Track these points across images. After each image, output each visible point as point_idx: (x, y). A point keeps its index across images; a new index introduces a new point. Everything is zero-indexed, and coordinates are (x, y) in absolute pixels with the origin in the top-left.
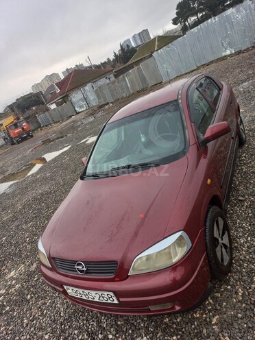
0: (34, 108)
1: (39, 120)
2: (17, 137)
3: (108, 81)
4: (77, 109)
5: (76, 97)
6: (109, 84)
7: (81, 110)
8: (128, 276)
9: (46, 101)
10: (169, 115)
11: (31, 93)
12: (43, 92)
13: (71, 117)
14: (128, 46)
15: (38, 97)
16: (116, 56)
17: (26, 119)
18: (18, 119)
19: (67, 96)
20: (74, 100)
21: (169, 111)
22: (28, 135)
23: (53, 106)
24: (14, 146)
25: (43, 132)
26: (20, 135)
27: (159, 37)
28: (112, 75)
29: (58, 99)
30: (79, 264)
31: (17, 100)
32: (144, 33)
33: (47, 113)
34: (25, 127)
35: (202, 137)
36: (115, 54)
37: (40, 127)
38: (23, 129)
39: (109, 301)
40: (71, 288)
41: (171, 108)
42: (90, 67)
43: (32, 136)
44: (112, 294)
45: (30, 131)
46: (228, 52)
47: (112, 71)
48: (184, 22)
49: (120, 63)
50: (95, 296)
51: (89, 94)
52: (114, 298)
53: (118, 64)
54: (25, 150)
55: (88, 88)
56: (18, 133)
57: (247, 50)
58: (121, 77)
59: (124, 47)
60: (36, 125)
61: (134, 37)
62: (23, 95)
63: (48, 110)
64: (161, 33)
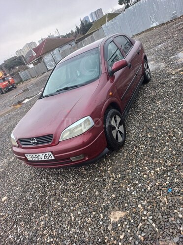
0: (17, 68)
1: (21, 76)
2: (4, 88)
3: (70, 47)
4: (48, 67)
5: (47, 58)
6: (71, 48)
7: (51, 68)
8: (59, 142)
9: (26, 62)
10: (92, 56)
11: (15, 57)
12: (24, 56)
13: (44, 73)
14: (86, 21)
15: (20, 60)
16: (77, 28)
17: (12, 75)
18: (5, 75)
19: (41, 58)
20: (46, 61)
21: (92, 54)
22: (13, 87)
23: (31, 66)
24: (3, 95)
25: (24, 84)
26: (7, 86)
27: (109, 14)
28: (74, 43)
29: (35, 60)
30: (33, 140)
31: (5, 61)
32: (99, 12)
33: (26, 70)
34: (10, 81)
35: (110, 69)
36: (77, 27)
37: (21, 81)
38: (9, 82)
39: (50, 159)
40: (29, 155)
41: (94, 52)
42: (59, 37)
43: (16, 88)
44: (50, 153)
45: (14, 84)
46: (154, 25)
47: (74, 39)
48: (127, 2)
49: (81, 34)
50: (42, 157)
51: (56, 56)
52: (52, 156)
53: (79, 35)
54: (10, 97)
55: (56, 51)
56: (6, 85)
57: (167, 23)
58: (80, 43)
59: (83, 22)
60: (19, 80)
61: (91, 14)
62: (9, 58)
63: (27, 68)
64: (110, 11)
